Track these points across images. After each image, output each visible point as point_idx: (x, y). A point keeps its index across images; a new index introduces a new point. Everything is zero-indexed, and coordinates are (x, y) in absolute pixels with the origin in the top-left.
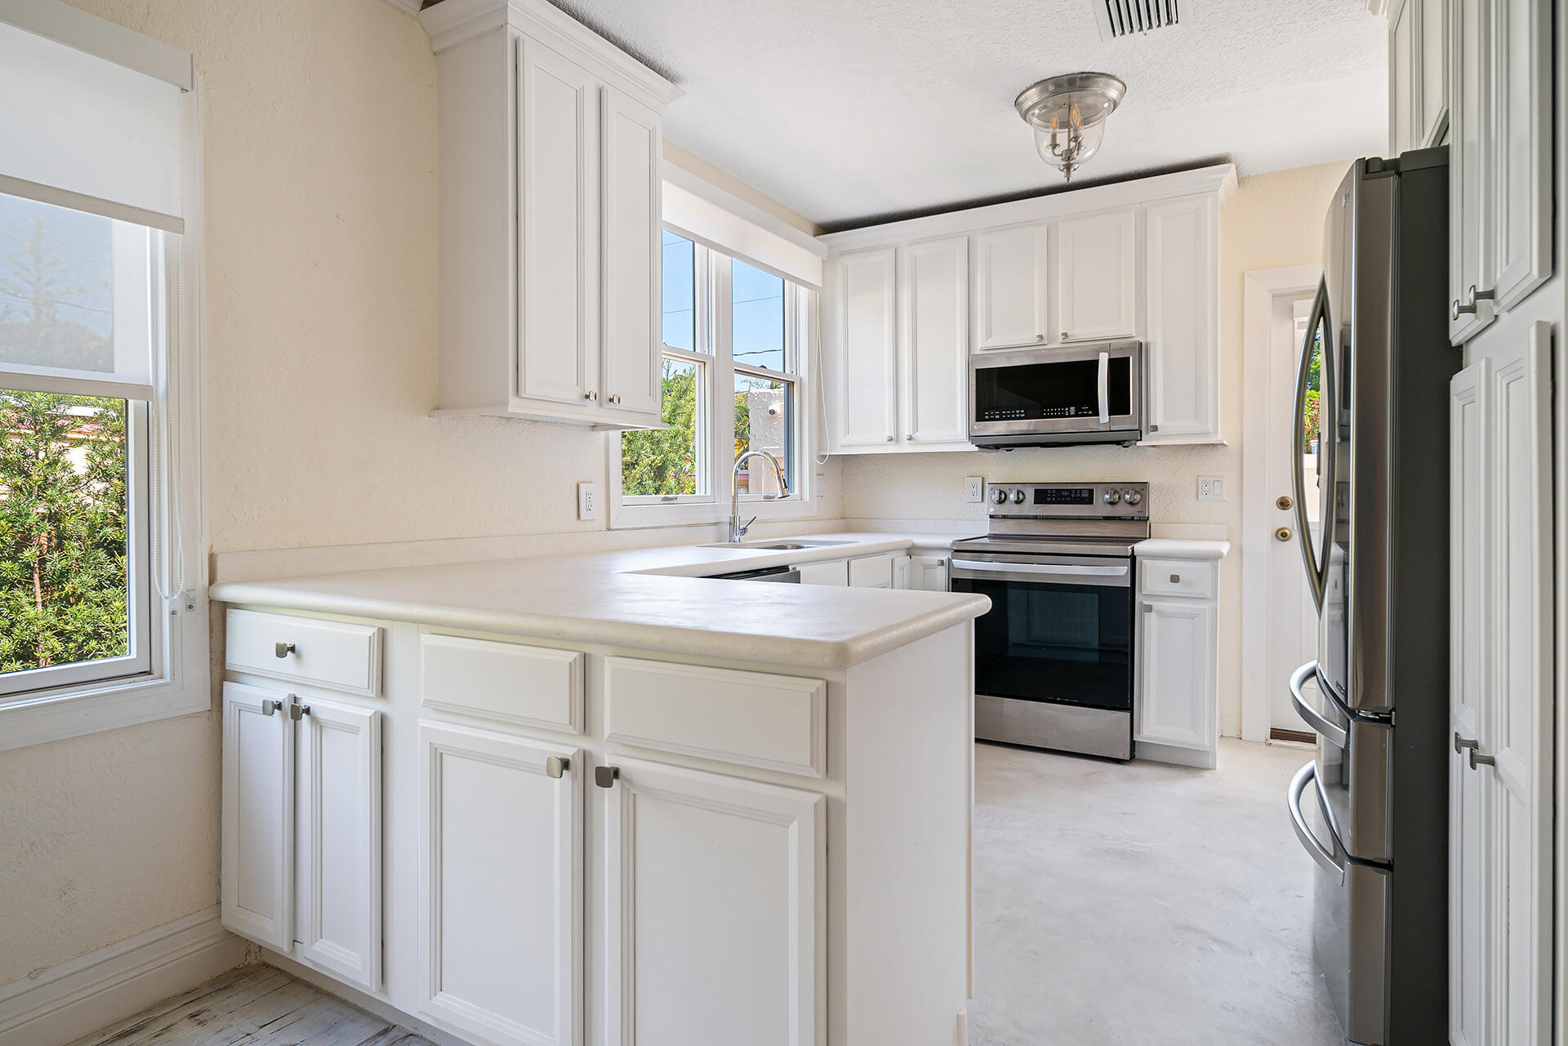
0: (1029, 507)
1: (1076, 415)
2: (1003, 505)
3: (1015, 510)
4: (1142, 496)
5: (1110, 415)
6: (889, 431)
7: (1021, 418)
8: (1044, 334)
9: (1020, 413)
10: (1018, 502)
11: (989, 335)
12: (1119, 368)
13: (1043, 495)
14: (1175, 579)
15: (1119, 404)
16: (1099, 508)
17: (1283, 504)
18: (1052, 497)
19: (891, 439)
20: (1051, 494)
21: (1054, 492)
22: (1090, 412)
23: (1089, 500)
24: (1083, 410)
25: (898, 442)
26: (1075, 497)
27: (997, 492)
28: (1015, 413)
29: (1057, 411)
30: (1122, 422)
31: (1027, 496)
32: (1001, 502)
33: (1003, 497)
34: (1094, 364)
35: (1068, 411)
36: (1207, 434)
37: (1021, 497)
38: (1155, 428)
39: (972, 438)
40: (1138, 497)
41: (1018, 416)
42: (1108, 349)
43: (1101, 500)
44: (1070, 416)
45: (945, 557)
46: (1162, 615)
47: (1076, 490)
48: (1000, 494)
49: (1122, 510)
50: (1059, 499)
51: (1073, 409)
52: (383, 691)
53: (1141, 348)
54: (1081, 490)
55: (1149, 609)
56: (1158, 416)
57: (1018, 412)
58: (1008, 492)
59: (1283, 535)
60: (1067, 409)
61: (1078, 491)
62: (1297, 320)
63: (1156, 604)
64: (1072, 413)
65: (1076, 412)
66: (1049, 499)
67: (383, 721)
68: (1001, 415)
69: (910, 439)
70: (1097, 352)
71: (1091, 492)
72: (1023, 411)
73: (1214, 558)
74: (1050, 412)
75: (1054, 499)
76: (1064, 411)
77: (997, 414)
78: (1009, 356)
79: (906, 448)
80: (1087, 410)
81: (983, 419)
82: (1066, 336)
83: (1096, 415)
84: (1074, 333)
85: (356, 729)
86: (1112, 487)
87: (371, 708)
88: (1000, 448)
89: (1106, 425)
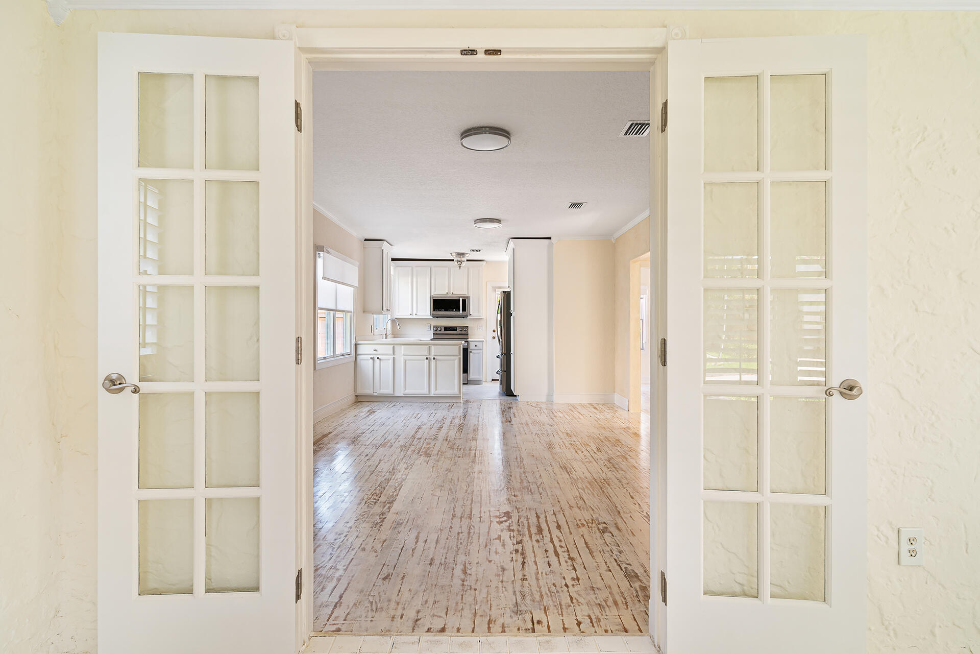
0: (443, 332)
1: (456, 311)
4: (467, 328)
5: (462, 311)
6: (410, 313)
7: (442, 311)
11: (435, 291)
12: (464, 301)
13: (446, 329)
14: (476, 346)
15: (464, 309)
16: (458, 332)
17: (494, 331)
19: (410, 315)
20: (448, 328)
25: (412, 315)
27: (436, 328)
30: (465, 313)
32: (436, 330)
34: (459, 300)
36: (480, 316)
37: (441, 329)
38: (471, 315)
39: (431, 315)
42: (461, 297)
44: (453, 311)
46: (474, 353)
49: (463, 332)
50: (450, 330)
52: (394, 354)
53: (468, 298)
54: (454, 327)
55: (471, 352)
56: (471, 312)
57: (442, 309)
58: (438, 328)
59: (494, 338)
62: (496, 293)
63: (473, 351)
67: (394, 358)
69: (416, 315)
70: (459, 297)
71: (456, 328)
73: (483, 341)
74: (449, 310)
75: (448, 330)
77: (437, 310)
78: (441, 297)
79: (414, 317)
81: (434, 311)
82: (453, 293)
83: (459, 311)
84: (455, 293)
85: (389, 360)
86: (461, 327)
87: (392, 357)
88: (438, 317)
89: (461, 314)
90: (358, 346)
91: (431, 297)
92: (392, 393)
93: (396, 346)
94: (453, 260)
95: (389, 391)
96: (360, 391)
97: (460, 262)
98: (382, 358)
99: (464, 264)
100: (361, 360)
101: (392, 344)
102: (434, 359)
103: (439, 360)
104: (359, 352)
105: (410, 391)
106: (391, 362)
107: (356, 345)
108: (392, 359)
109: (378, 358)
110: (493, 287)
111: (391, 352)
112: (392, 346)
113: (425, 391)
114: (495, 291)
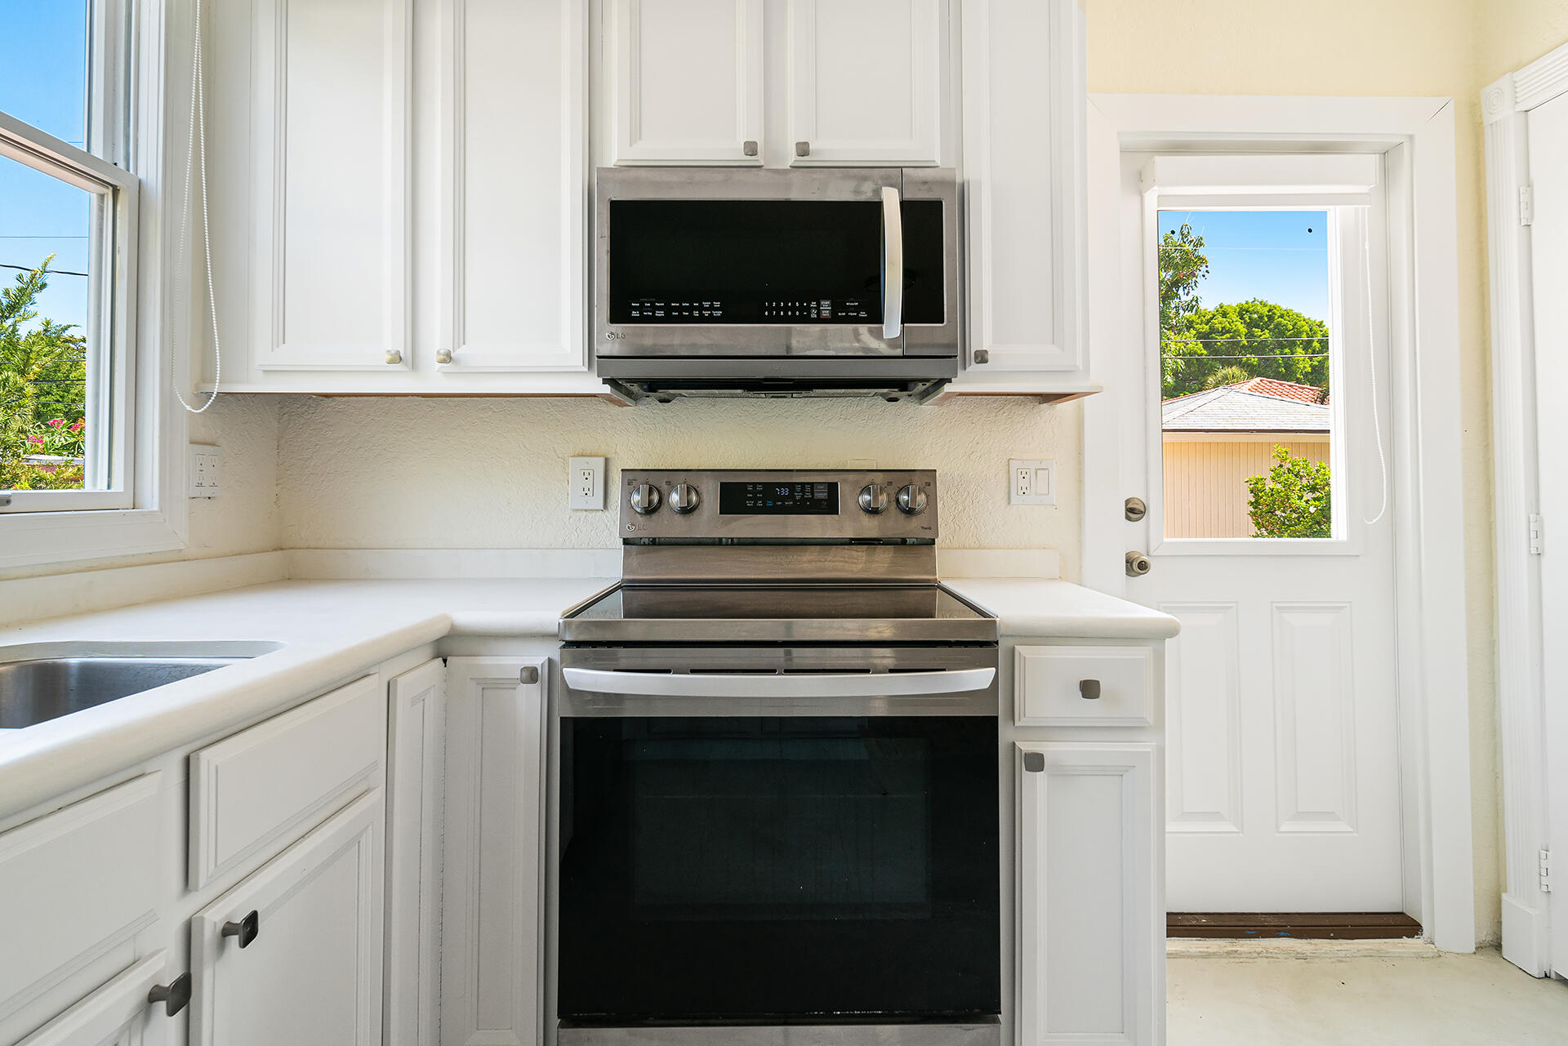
0: (710, 522)
1: (834, 319)
2: (655, 517)
3: (679, 528)
4: (927, 496)
5: (903, 322)
6: (393, 339)
7: (711, 320)
8: (758, 138)
9: (711, 308)
10: (687, 510)
11: (636, 133)
13: (738, 496)
14: (1089, 689)
15: (924, 297)
16: (850, 521)
17: (1133, 510)
18: (755, 499)
19: (397, 359)
20: (755, 493)
21: (760, 488)
22: (863, 314)
23: (829, 505)
24: (848, 309)
26: (803, 499)
27: (644, 488)
28: (701, 308)
29: (793, 308)
30: (925, 340)
31: (705, 496)
32: (650, 510)
33: (655, 498)
34: (875, 209)
35: (818, 308)
36: (1072, 372)
37: (694, 498)
38: (981, 357)
39: (598, 361)
40: (921, 498)
41: (707, 314)
42: (898, 180)
43: (851, 505)
44: (820, 320)
45: (538, 657)
47: (803, 484)
48: (650, 492)
49: (895, 525)
50: (770, 504)
51: (826, 305)
53: (959, 186)
54: (812, 484)
55: (1036, 762)
57: (706, 304)
58: (664, 487)
60: (813, 304)
61: (808, 488)
64: (826, 314)
65: (834, 312)
66: (749, 504)
68: (668, 309)
69: (450, 360)
71: (832, 488)
72: (717, 304)
74: (778, 309)
75: (760, 504)
76: (809, 309)
77: (660, 308)
78: (693, 181)
79: (435, 381)
80: (857, 309)
81: (619, 314)
82: (803, 149)
83: (876, 316)
84: (822, 148)
86: (873, 479)
88: (649, 386)
89: (892, 343)
91: (596, 178)
114: (1138, 181)
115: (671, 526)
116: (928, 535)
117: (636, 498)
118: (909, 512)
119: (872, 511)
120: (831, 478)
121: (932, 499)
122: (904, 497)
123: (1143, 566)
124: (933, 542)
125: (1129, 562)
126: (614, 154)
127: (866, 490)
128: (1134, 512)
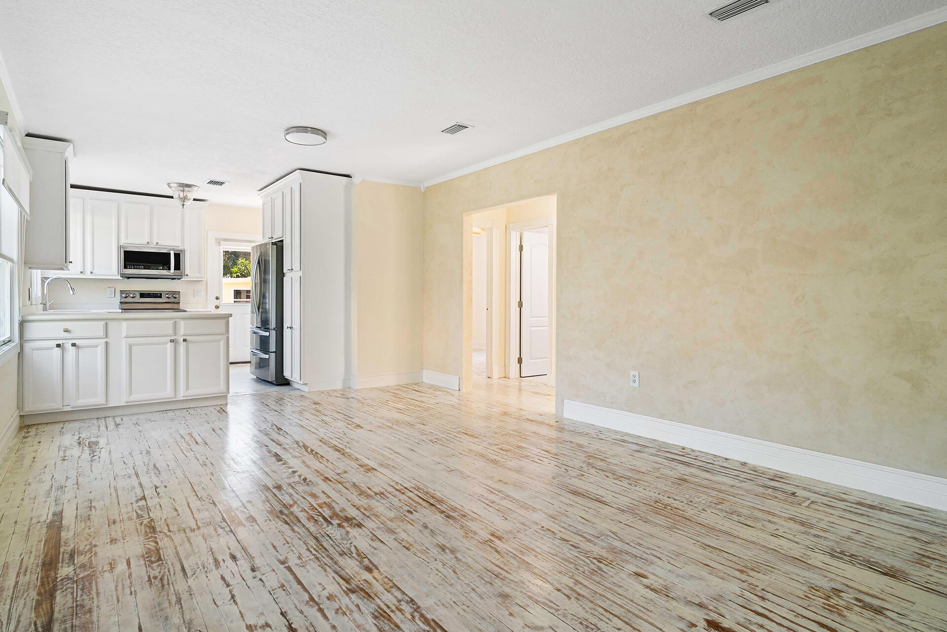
0: (138, 299)
1: (162, 269)
2: (127, 298)
3: (131, 300)
5: (174, 270)
6: (81, 269)
7: (142, 269)
8: (149, 241)
10: (133, 297)
11: (127, 238)
12: (177, 256)
13: (144, 295)
15: (177, 267)
16: (163, 299)
19: (82, 272)
21: (147, 294)
23: (160, 297)
25: (84, 274)
26: (155, 296)
28: (140, 267)
29: (155, 268)
30: (177, 273)
31: (137, 295)
32: (125, 297)
34: (169, 254)
36: (199, 278)
37: (135, 295)
38: (187, 275)
39: (120, 274)
40: (177, 296)
42: (173, 250)
43: (164, 297)
44: (160, 269)
48: (126, 294)
49: (172, 300)
50: (149, 296)
51: (162, 267)
52: (106, 337)
53: (183, 251)
56: (187, 272)
58: (129, 294)
60: (159, 267)
61: (156, 294)
62: (221, 247)
67: (107, 343)
68: (134, 267)
69: (92, 273)
70: (170, 250)
71: (161, 294)
72: (143, 266)
75: (147, 296)
78: (138, 248)
80: (166, 268)
81: (125, 267)
82: (157, 243)
83: (169, 269)
84: (160, 243)
85: (97, 346)
86: (169, 293)
87: (105, 340)
88: (129, 278)
89: (172, 273)
90: (27, 325)
91: (120, 247)
92: (103, 402)
93: (111, 324)
94: (172, 197)
95: (98, 400)
96: (31, 407)
97: (184, 199)
98: (80, 345)
99: (187, 203)
100: (33, 349)
101: (103, 320)
102: (185, 340)
103: (192, 342)
104: (28, 335)
105: (137, 397)
106: (100, 350)
107: (22, 324)
108: (103, 346)
109: (74, 345)
110: (216, 239)
111: (101, 333)
112: (104, 322)
113: (167, 393)
114: (219, 244)
115: (129, 300)
116: (178, 302)
117: (123, 295)
118: (175, 298)
119: (168, 298)
120: (161, 292)
121: (179, 296)
122: (174, 296)
123: (218, 307)
124: (179, 303)
125: (216, 306)
126: (123, 242)
127: (167, 294)
128: (217, 298)
